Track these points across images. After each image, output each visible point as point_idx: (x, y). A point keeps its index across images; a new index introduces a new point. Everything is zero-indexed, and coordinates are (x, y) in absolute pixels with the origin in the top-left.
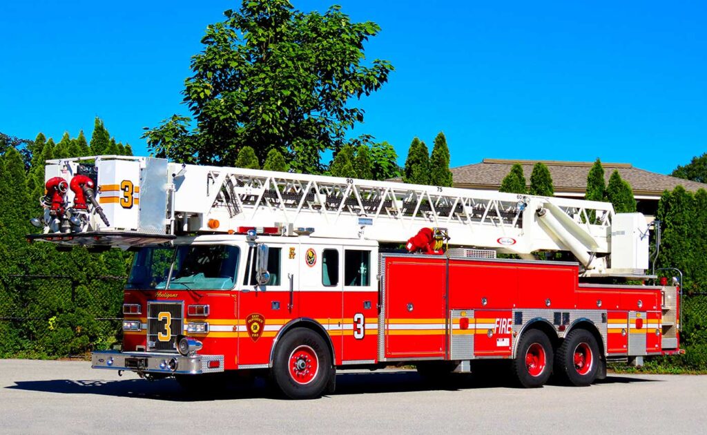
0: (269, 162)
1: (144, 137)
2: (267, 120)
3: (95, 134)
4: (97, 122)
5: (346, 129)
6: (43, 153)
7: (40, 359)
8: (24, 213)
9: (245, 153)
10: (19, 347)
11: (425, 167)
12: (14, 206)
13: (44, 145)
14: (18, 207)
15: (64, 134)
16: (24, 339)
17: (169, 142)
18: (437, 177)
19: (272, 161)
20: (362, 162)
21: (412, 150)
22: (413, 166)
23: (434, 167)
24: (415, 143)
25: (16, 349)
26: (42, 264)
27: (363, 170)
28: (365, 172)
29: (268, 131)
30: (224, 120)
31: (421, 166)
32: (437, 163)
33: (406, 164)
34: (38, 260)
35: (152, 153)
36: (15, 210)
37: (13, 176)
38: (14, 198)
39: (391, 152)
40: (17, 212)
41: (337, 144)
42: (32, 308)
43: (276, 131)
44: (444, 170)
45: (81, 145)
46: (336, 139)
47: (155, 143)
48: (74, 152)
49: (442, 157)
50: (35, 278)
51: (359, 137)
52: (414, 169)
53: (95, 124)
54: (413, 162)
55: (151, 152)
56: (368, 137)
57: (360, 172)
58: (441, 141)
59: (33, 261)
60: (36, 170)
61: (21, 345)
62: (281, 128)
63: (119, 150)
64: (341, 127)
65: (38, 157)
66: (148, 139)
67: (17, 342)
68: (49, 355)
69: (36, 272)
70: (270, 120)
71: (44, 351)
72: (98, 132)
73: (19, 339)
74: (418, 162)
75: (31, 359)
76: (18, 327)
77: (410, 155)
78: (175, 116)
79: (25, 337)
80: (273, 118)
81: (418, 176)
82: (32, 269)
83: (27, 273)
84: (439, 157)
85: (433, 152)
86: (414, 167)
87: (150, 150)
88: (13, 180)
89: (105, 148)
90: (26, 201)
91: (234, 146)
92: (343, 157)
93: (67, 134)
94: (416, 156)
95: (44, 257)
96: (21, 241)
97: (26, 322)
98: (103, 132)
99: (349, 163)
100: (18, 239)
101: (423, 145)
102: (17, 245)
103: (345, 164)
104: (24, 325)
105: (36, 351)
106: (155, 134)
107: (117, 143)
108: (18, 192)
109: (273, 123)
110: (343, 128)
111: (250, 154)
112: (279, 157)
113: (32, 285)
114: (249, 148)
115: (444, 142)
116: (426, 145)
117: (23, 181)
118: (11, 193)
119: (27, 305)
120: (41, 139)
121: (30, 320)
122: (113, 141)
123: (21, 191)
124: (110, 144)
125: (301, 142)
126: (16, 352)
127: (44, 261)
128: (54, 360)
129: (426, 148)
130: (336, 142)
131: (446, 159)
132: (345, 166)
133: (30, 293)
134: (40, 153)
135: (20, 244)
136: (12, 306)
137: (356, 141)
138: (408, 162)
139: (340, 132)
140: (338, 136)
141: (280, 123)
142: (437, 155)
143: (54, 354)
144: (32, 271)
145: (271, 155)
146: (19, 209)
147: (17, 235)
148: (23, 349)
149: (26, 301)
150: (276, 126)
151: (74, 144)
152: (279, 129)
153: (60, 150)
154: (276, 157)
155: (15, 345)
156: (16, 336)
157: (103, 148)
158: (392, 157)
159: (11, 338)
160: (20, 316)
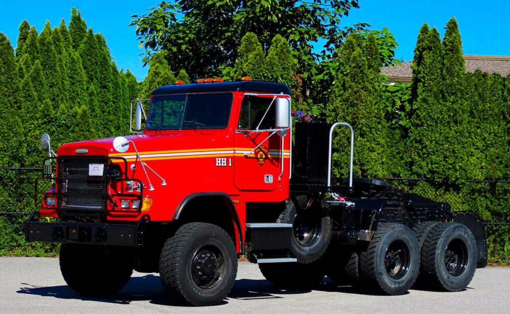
0: (274, 48)
1: (133, 24)
2: (266, 7)
3: (71, 24)
4: (74, 12)
5: (341, 16)
6: (27, 41)
7: (37, 256)
8: (16, 103)
9: (248, 39)
10: (15, 244)
11: (437, 54)
12: (5, 95)
13: (28, 33)
14: (9, 96)
15: (46, 23)
16: (20, 235)
17: (160, 29)
18: (451, 64)
19: (276, 47)
20: (371, 49)
21: (421, 37)
22: (424, 53)
23: (447, 54)
24: (425, 30)
25: (12, 246)
26: (38, 156)
27: (372, 57)
28: (374, 59)
29: (266, 18)
30: (221, 6)
31: (433, 53)
32: (451, 50)
33: (415, 51)
34: (33, 151)
35: (142, 42)
36: (6, 99)
37: (4, 63)
38: (6, 86)
39: (391, 40)
40: (9, 101)
41: (332, 32)
42: (28, 203)
43: (275, 18)
44: (458, 57)
45: (62, 34)
46: (329, 28)
47: (145, 30)
48: (58, 41)
49: (456, 43)
50: (30, 171)
51: (354, 25)
52: (425, 56)
53: (71, 14)
54: (424, 49)
55: (141, 40)
56: (363, 25)
57: (369, 59)
58: (452, 27)
59: (28, 153)
60: (21, 59)
61: (16, 242)
62: (280, 15)
63: (97, 40)
64: (336, 14)
65: (22, 46)
66: (137, 27)
67: (13, 239)
68: (46, 252)
69: (33, 165)
70: (269, 6)
71: (41, 248)
72: (75, 22)
73: (15, 235)
74: (430, 49)
75: (28, 256)
76: (13, 223)
77: (419, 42)
78: (164, 2)
79: (21, 233)
80: (271, 5)
81: (431, 64)
82: (28, 161)
83: (22, 165)
84: (453, 43)
85: (445, 39)
86: (426, 54)
87: (140, 38)
88: (4, 68)
89: (82, 38)
90: (17, 90)
91: (229, 34)
92: (352, 44)
93: (48, 23)
94: (427, 42)
95: (40, 149)
96: (13, 132)
97: (22, 217)
98: (81, 23)
99: (358, 50)
100: (10, 130)
101: (435, 31)
102: (9, 136)
103: (353, 51)
104: (20, 220)
105: (33, 247)
106: (144, 22)
107: (95, 34)
108: (9, 80)
109: (272, 10)
110: (337, 16)
111: (253, 40)
112: (284, 44)
113: (28, 178)
114: (252, 34)
115: (457, 27)
116: (438, 31)
117: (14, 69)
118: (3, 81)
119: (23, 199)
120: (25, 27)
121: (26, 215)
122: (91, 31)
123: (12, 79)
124: (87, 35)
125: (296, 30)
126: (12, 249)
127: (41, 152)
128: (52, 257)
129: (438, 34)
130: (330, 30)
131: (459, 45)
132: (354, 53)
133: (26, 186)
134: (24, 41)
135: (12, 134)
136: (8, 201)
137: (351, 29)
138: (418, 49)
139: (335, 19)
140: (333, 23)
141: (279, 10)
142: (451, 42)
143: (51, 251)
144: (27, 163)
145: (275, 41)
146: (11, 98)
147: (9, 126)
148: (19, 245)
149: (21, 195)
150: (274, 13)
151: (57, 33)
152: (277, 16)
153: (45, 39)
154: (282, 43)
155: (11, 241)
156: (10, 233)
157: (80, 38)
158: (392, 45)
159: (6, 234)
160: (15, 211)
